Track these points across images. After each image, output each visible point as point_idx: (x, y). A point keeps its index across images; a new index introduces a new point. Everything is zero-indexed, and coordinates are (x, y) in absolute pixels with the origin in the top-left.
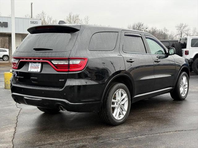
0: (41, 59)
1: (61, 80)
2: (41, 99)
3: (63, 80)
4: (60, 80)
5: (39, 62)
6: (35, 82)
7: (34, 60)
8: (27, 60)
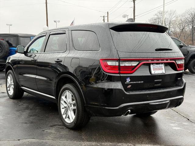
3: (180, 78)
4: (178, 79)
5: (162, 63)
7: (158, 61)
8: (149, 61)
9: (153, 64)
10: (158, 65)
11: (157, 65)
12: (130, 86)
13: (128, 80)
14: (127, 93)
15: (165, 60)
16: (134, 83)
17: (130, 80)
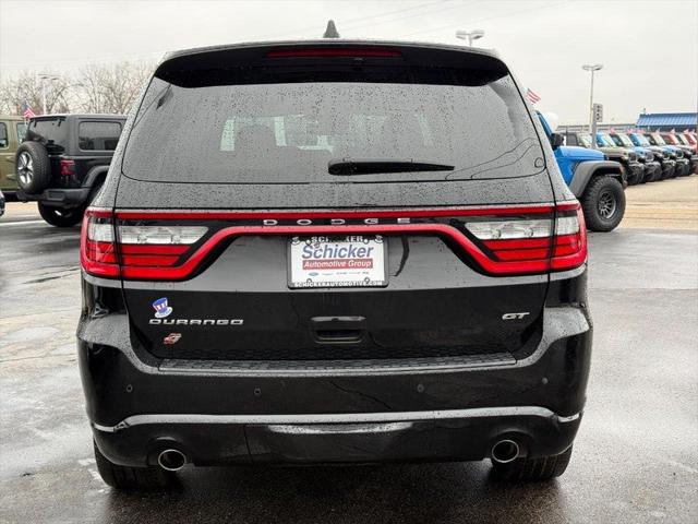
0: (403, 215)
1: (513, 316)
2: (408, 425)
3: (522, 315)
4: (505, 317)
5: (370, 236)
6: (350, 340)
8: (262, 224)
9: (304, 236)
10: (342, 245)
11: (332, 245)
12: (176, 337)
13: (163, 310)
14: (148, 369)
15: (376, 221)
16: (195, 325)
17: (170, 309)
